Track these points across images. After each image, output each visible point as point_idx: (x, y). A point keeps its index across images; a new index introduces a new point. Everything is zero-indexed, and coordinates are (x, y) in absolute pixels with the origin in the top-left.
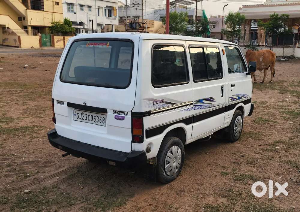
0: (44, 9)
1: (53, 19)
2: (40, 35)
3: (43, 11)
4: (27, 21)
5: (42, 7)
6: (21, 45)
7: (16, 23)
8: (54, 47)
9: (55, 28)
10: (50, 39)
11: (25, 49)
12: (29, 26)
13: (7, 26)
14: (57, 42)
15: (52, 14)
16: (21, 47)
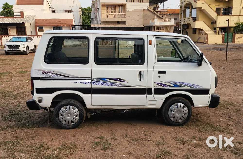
0: (232, 13)
1: (238, 21)
2: (224, 34)
3: (231, 15)
4: (217, 24)
5: (231, 12)
6: (208, 42)
7: (208, 26)
8: (235, 43)
9: (238, 28)
10: (232, 37)
11: (209, 44)
12: (218, 27)
13: (201, 29)
14: (237, 39)
15: (238, 17)
16: (207, 43)
